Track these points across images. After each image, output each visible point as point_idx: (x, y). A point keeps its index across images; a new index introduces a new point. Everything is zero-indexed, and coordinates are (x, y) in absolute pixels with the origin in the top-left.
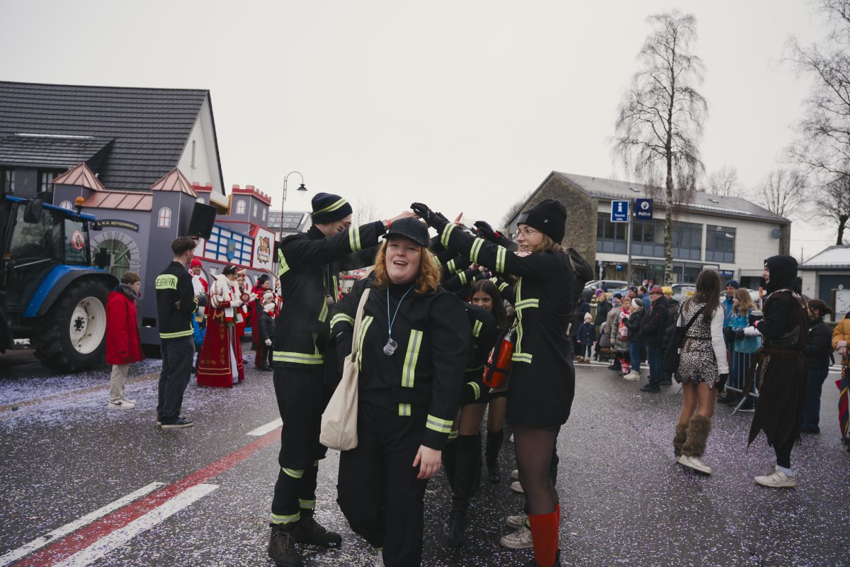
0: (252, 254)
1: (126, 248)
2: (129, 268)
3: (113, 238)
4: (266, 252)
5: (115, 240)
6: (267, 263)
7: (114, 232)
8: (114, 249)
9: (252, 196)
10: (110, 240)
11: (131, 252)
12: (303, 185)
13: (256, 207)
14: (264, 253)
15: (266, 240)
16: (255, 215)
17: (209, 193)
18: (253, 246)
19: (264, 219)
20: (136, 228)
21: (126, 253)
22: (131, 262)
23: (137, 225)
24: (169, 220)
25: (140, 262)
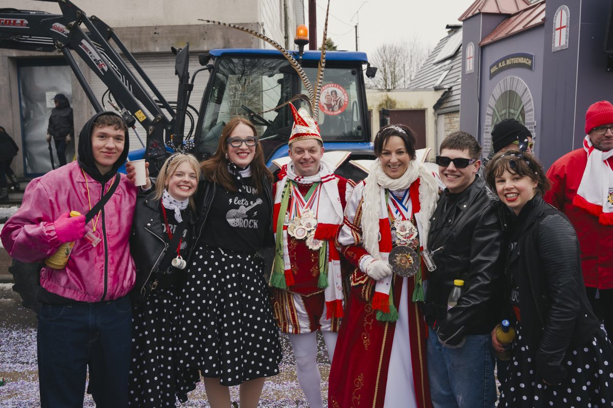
1: (521, 102)
3: (508, 89)
5: (510, 91)
7: (509, 77)
8: (509, 108)
10: (506, 92)
11: (526, 109)
20: (529, 62)
21: (521, 112)
24: (567, 31)
25: (535, 127)
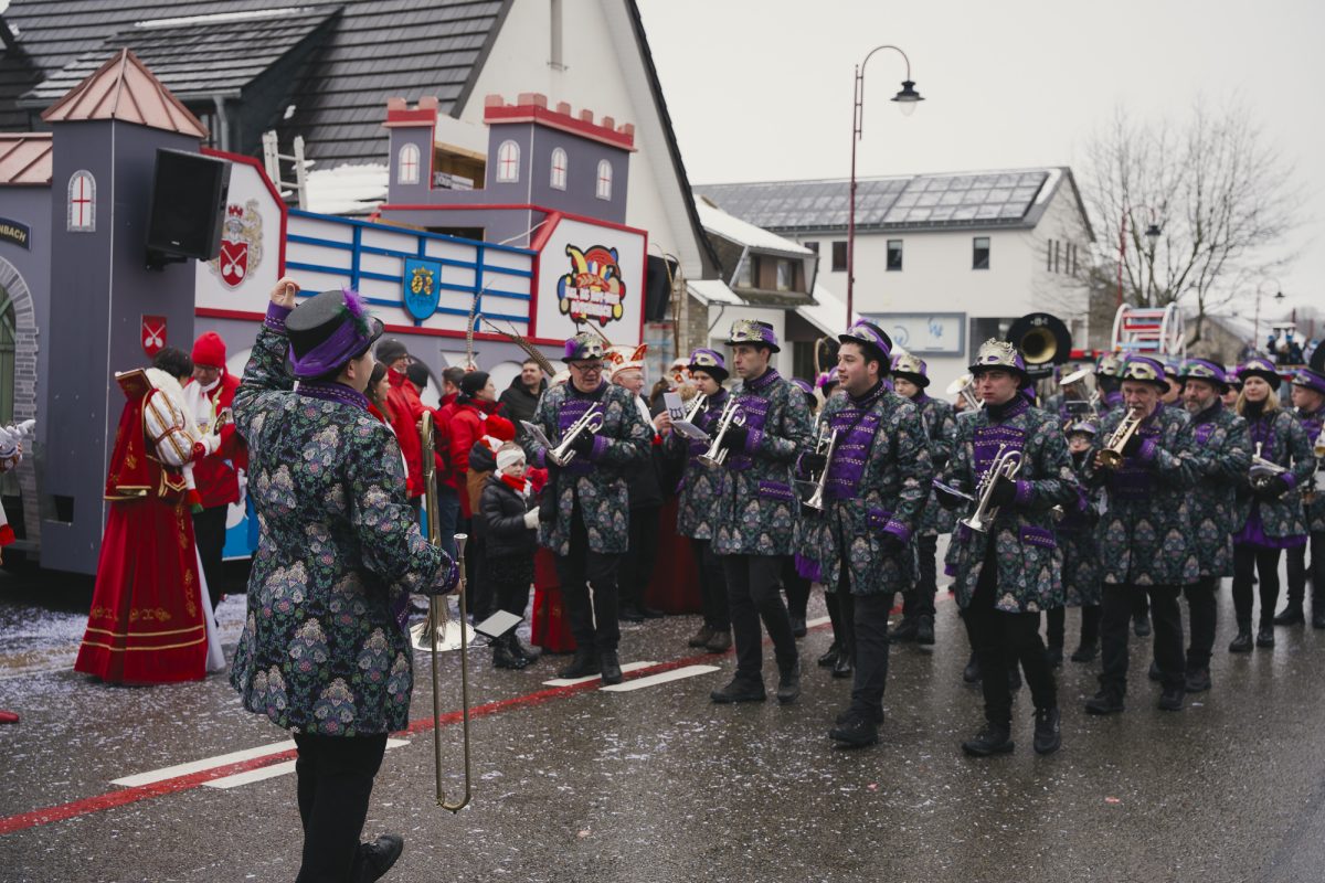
0: (532, 299)
1: (6, 296)
2: (13, 352)
4: (605, 288)
6: (611, 325)
9: (537, 125)
11: (17, 307)
12: (908, 85)
13: (559, 158)
14: (596, 294)
15: (605, 256)
16: (559, 179)
17: (430, 129)
18: (533, 276)
19: (604, 190)
20: (23, 237)
21: (6, 311)
22: (18, 337)
23: (25, 229)
24: (92, 208)
25: (36, 336)
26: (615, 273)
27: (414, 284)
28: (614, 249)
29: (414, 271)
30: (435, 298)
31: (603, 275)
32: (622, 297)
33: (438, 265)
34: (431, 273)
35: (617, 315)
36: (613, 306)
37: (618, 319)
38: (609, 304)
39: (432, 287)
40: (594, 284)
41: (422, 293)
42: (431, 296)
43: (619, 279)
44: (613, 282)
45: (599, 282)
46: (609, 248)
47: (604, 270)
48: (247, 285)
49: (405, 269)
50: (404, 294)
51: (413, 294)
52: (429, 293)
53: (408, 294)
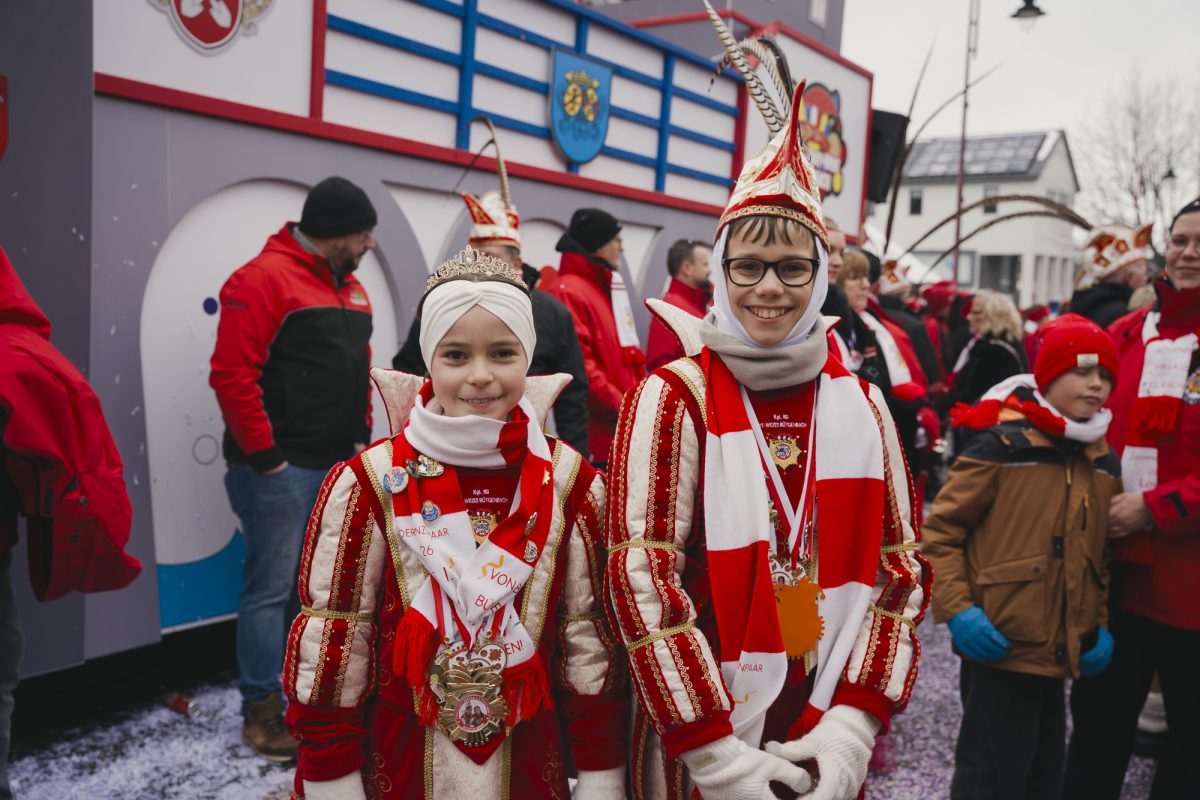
0: (737, 150)
4: (825, 148)
14: (815, 154)
15: (825, 101)
18: (739, 115)
19: (818, 16)
26: (836, 128)
27: (567, 98)
28: (835, 93)
29: (569, 76)
30: (601, 126)
31: (823, 127)
32: (843, 164)
33: (607, 72)
34: (596, 84)
35: (837, 188)
36: (832, 174)
37: (837, 194)
38: (828, 172)
39: (596, 107)
40: (812, 139)
41: (581, 116)
42: (594, 125)
43: (840, 134)
44: (833, 139)
45: (818, 138)
46: (831, 87)
47: (825, 120)
48: (240, 49)
49: (553, 70)
50: (550, 115)
51: (566, 116)
52: (591, 118)
53: (558, 116)
